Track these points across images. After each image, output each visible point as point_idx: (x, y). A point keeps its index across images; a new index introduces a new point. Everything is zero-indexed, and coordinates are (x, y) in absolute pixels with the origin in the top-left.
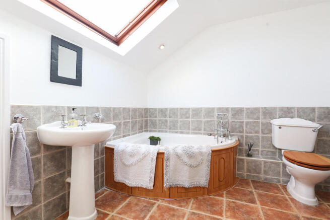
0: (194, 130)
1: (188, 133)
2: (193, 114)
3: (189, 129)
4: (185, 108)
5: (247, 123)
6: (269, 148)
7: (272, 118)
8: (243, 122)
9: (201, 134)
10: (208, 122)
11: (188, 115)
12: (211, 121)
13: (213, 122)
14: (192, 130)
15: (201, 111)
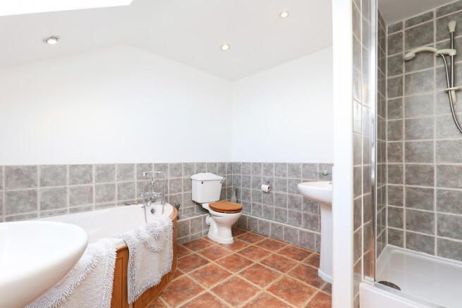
0: (101, 201)
1: (89, 209)
2: (98, 175)
3: (91, 200)
4: (83, 166)
5: (171, 181)
6: (189, 205)
7: (193, 174)
8: (167, 181)
9: (114, 205)
10: (124, 185)
11: (88, 177)
12: (130, 183)
13: (131, 185)
14: (97, 201)
15: (114, 168)
